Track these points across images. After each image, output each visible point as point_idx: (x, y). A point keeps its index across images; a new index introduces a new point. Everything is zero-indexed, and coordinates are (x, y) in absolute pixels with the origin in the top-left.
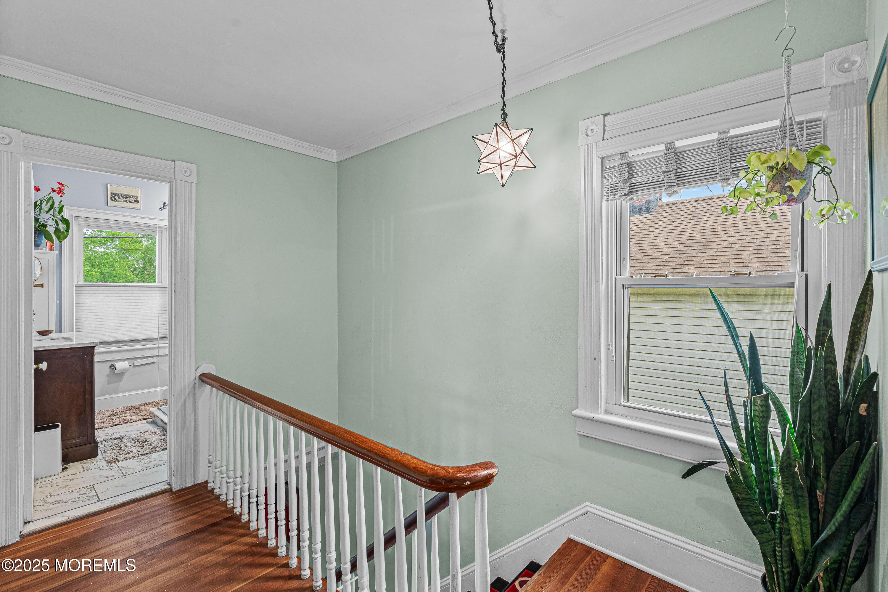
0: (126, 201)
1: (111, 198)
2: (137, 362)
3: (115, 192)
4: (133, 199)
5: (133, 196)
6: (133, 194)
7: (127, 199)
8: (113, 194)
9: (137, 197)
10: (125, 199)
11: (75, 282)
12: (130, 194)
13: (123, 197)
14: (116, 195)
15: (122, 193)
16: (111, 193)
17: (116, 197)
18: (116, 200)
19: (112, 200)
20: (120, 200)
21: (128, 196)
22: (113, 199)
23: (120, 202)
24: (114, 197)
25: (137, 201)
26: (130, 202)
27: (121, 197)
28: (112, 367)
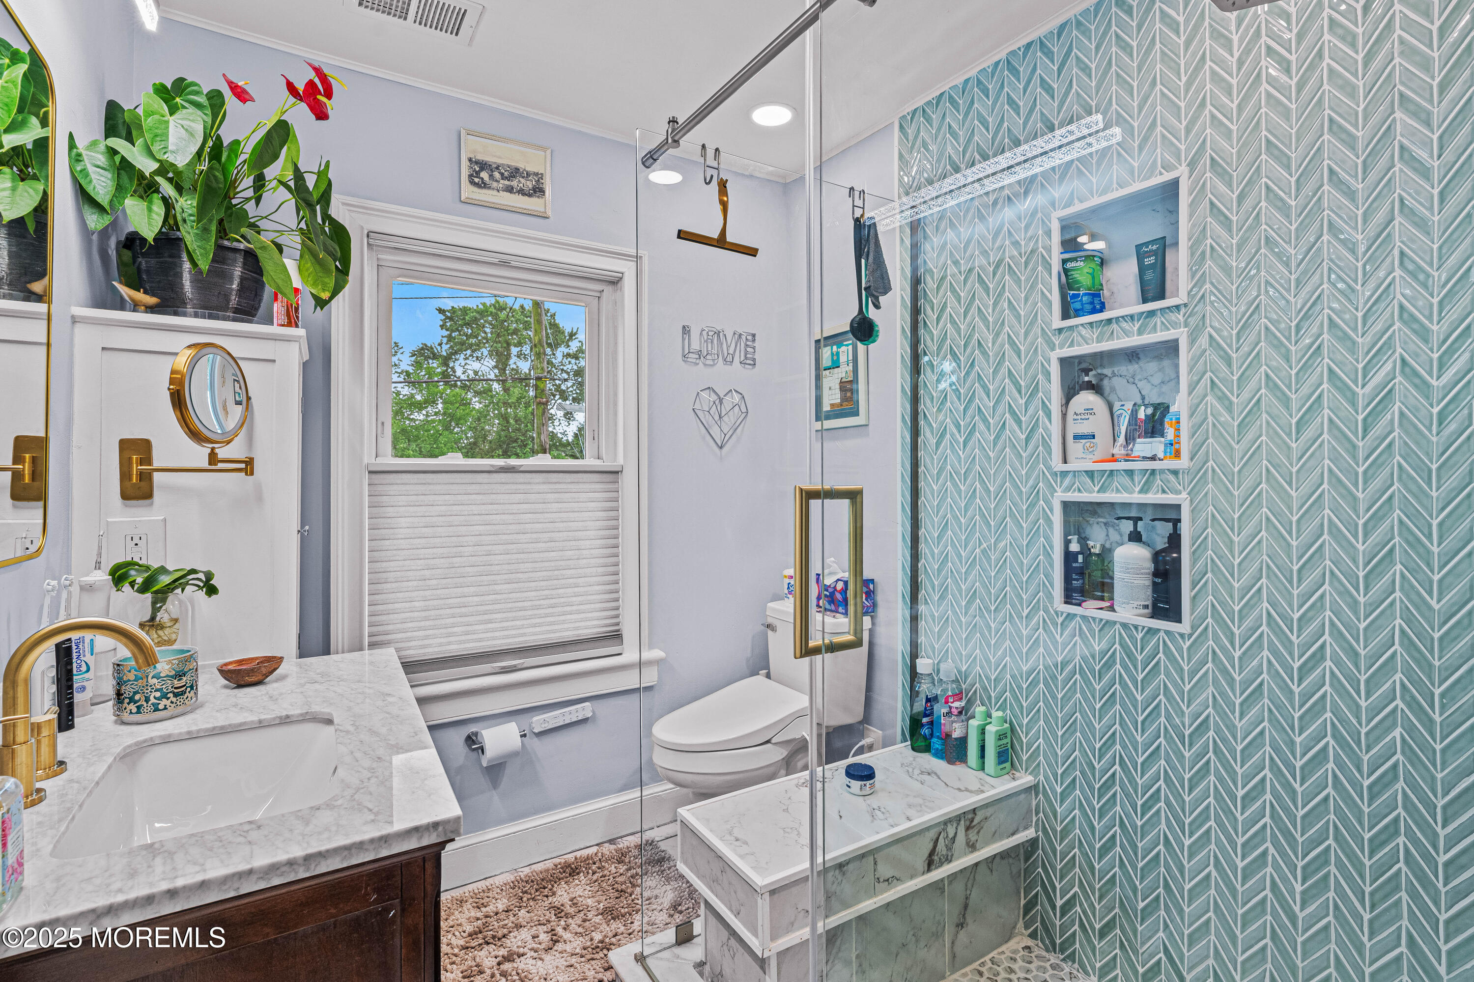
0: (510, 189)
1: (471, 176)
2: (540, 722)
3: (480, 157)
4: (530, 184)
5: (528, 174)
6: (530, 168)
7: (514, 183)
8: (477, 162)
9: (539, 176)
10: (507, 182)
11: (368, 458)
12: (521, 165)
13: (502, 174)
14: (483, 166)
15: (500, 161)
16: (470, 160)
17: (484, 175)
18: (483, 185)
19: (472, 183)
20: (495, 184)
21: (515, 172)
22: (476, 180)
23: (495, 193)
24: (478, 173)
25: (538, 191)
26: (521, 192)
27: (497, 175)
28: (471, 740)
